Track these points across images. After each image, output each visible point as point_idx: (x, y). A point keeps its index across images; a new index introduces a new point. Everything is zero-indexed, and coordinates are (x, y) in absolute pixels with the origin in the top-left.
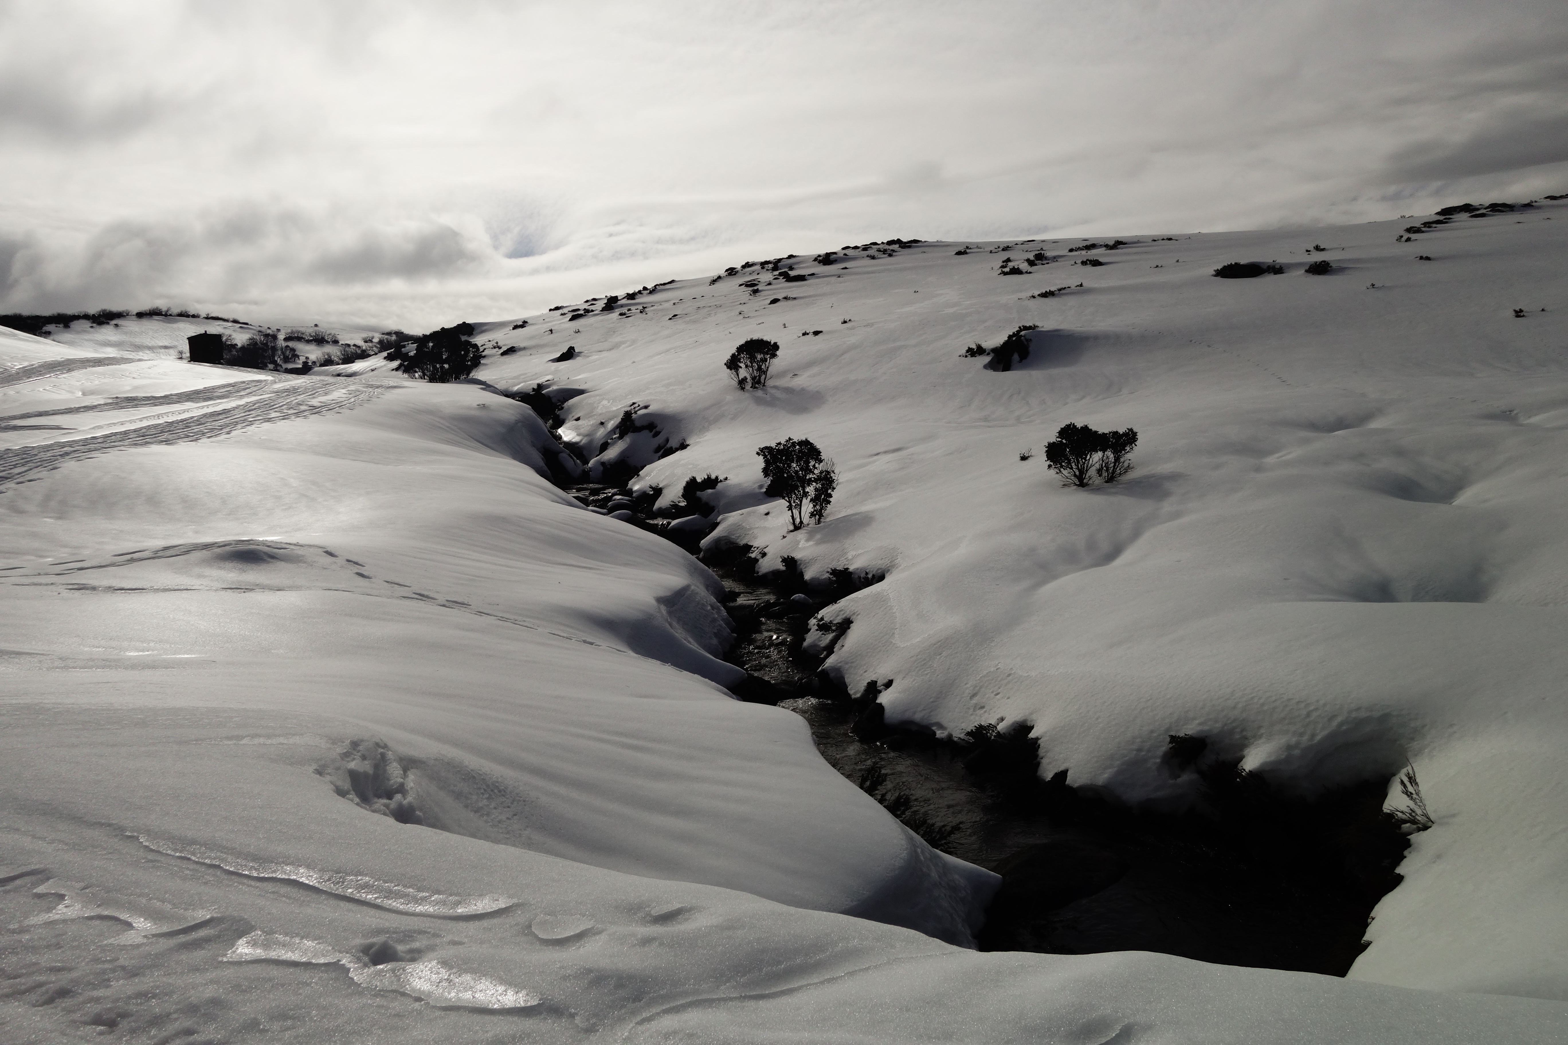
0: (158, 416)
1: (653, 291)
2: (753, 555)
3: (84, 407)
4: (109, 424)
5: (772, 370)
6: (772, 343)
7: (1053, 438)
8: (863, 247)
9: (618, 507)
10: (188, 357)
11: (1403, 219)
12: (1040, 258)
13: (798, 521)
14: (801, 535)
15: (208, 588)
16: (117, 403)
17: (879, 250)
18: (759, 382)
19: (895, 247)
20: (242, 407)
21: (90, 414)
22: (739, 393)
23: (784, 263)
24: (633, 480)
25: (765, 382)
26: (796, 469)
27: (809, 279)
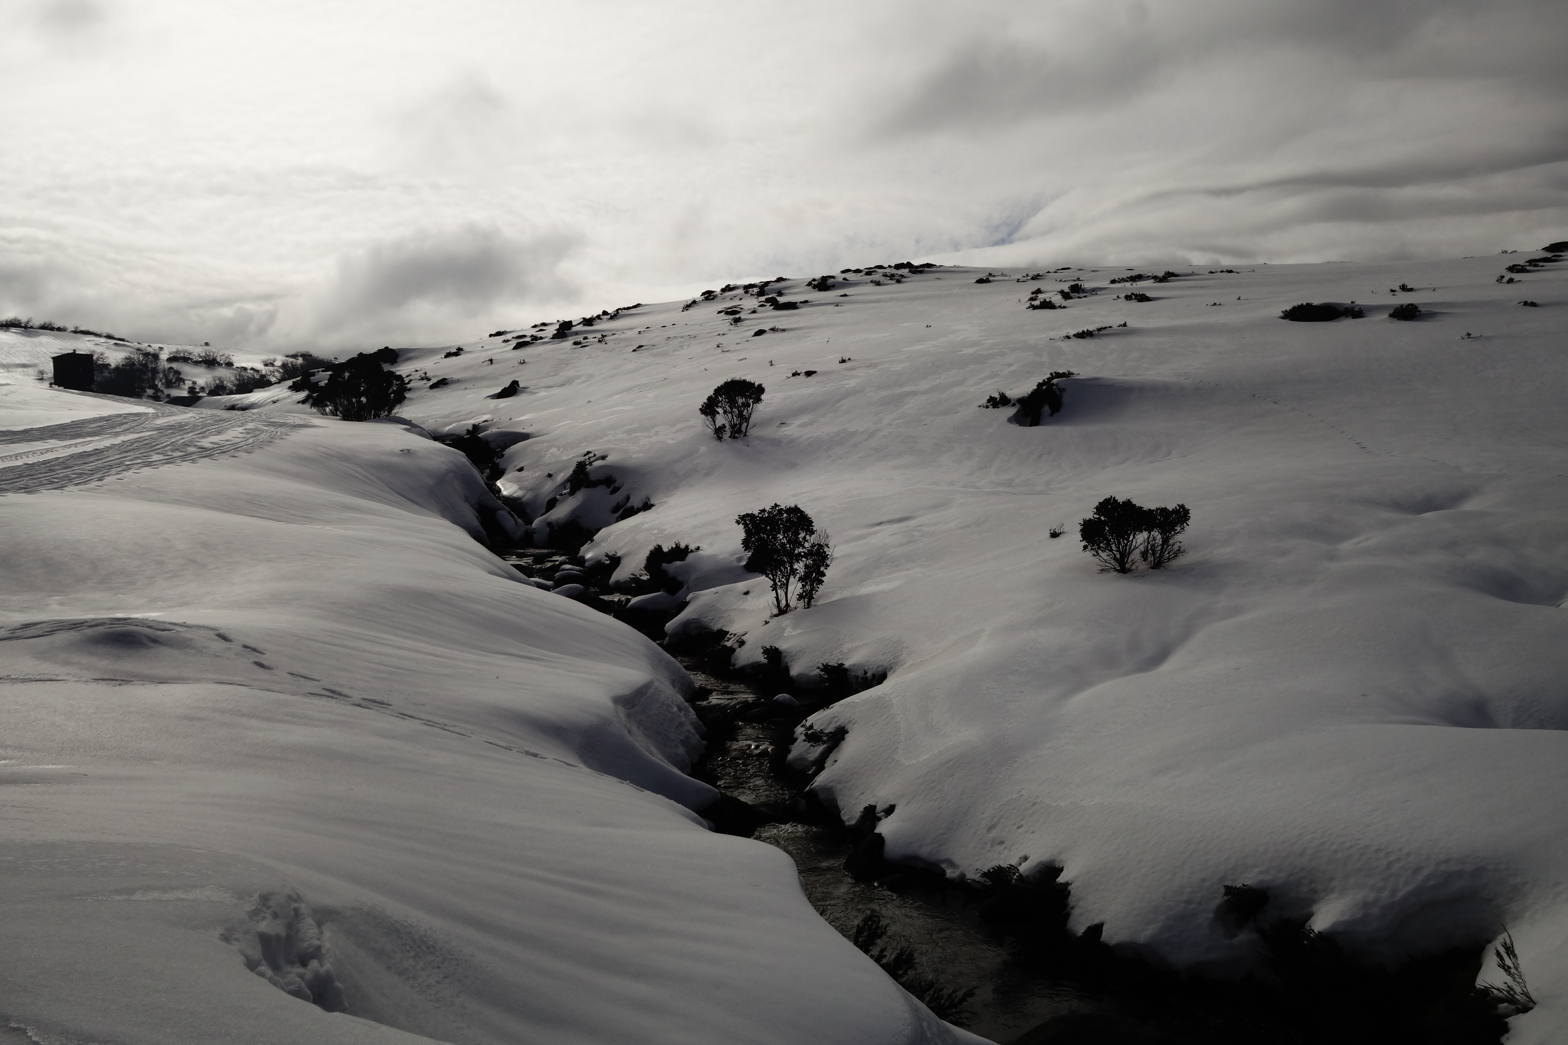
0: (17, 456)
1: (615, 316)
2: (729, 644)
5: (755, 417)
6: (756, 384)
7: (1090, 514)
8: (867, 270)
9: (568, 578)
10: (50, 378)
11: (1505, 254)
12: (1076, 291)
13: (783, 603)
14: (785, 620)
17: (885, 275)
18: (739, 431)
19: (905, 271)
20: (117, 447)
22: (716, 443)
23: (772, 287)
24: (586, 546)
25: (746, 432)
26: (782, 541)
27: (802, 308)
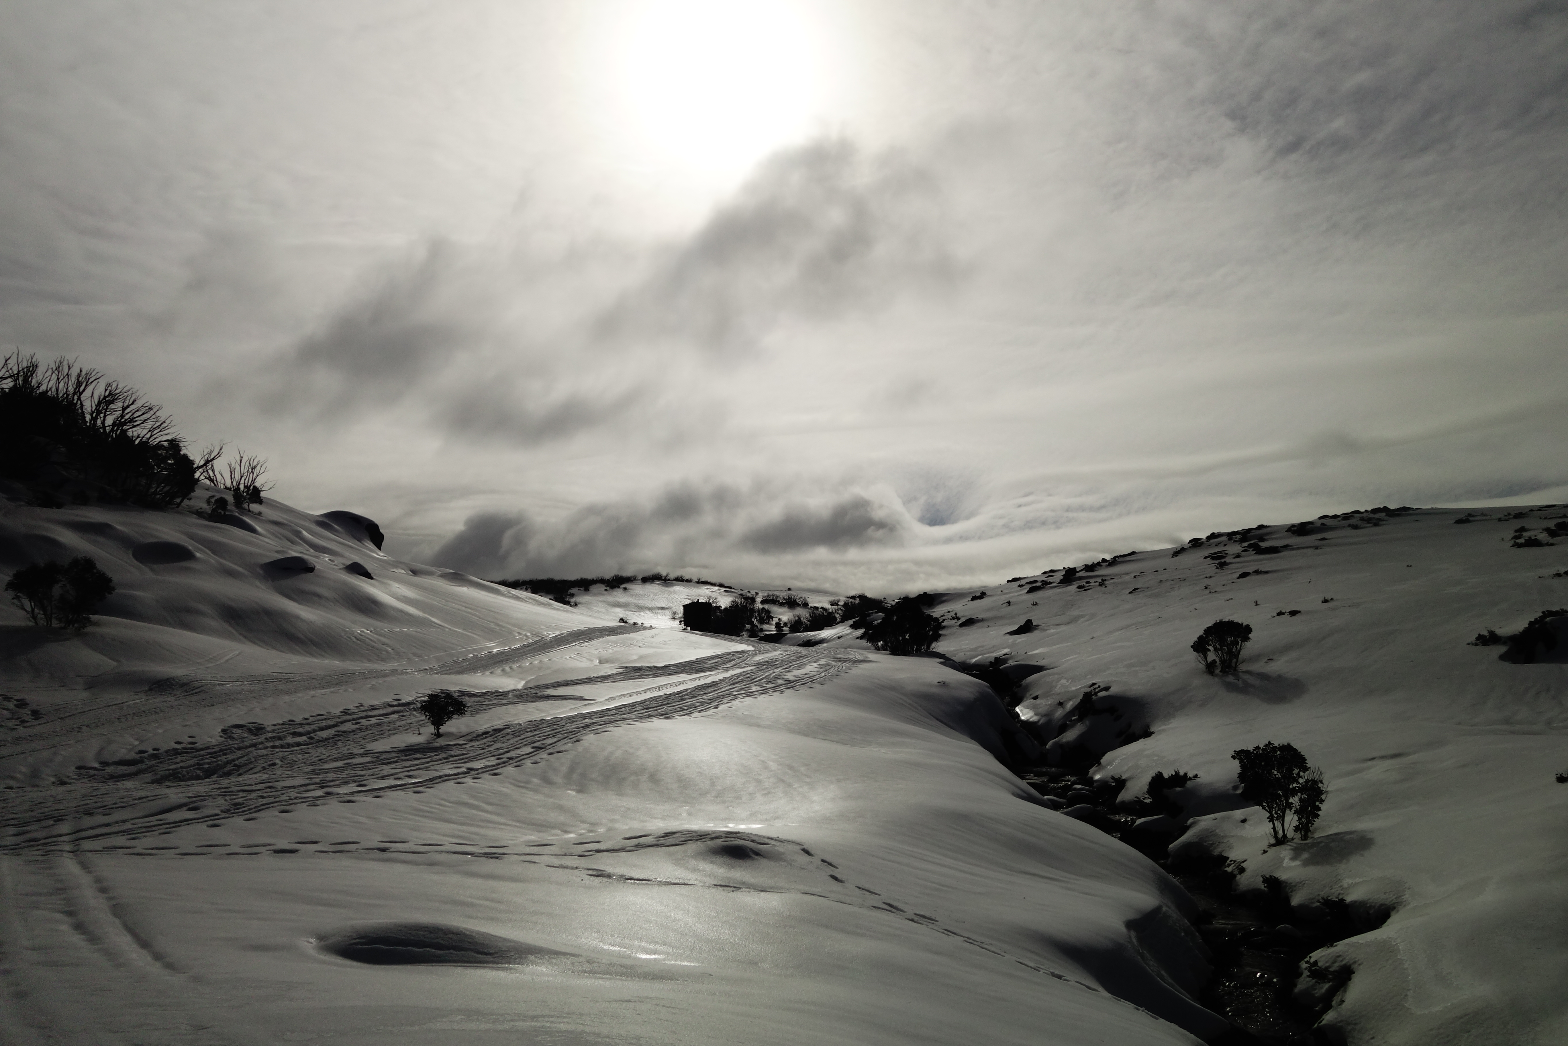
0: (659, 688)
1: (1113, 563)
2: (1229, 869)
3: (601, 677)
4: (620, 696)
5: (1244, 654)
6: (1244, 624)
8: (1343, 515)
9: (1078, 799)
10: (681, 621)
12: (1563, 527)
13: (1280, 834)
14: (1285, 852)
15: (702, 884)
16: (626, 674)
17: (1362, 519)
18: (1230, 666)
19: (1382, 515)
20: (727, 680)
21: (605, 685)
22: (1207, 677)
23: (1254, 533)
24: (1094, 768)
25: (1236, 666)
26: (1277, 776)
27: (1283, 552)
